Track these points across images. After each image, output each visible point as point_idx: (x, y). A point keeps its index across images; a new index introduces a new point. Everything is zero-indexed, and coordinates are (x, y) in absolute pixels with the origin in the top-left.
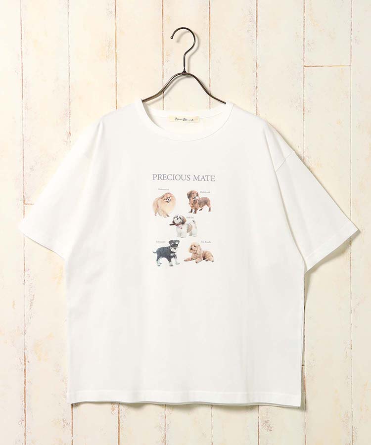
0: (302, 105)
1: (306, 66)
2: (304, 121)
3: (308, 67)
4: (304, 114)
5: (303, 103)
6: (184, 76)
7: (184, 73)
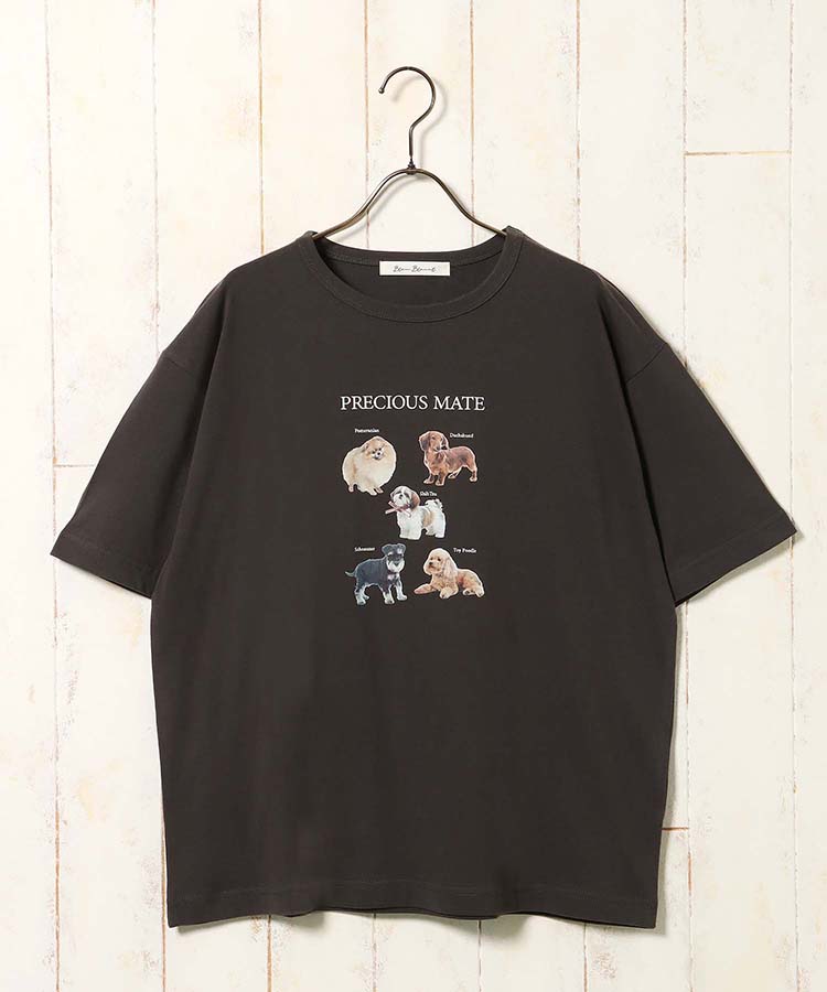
0: (681, 240)
1: (688, 154)
2: (685, 276)
3: (694, 154)
4: (685, 261)
5: (681, 235)
6: (411, 178)
7: (411, 170)
